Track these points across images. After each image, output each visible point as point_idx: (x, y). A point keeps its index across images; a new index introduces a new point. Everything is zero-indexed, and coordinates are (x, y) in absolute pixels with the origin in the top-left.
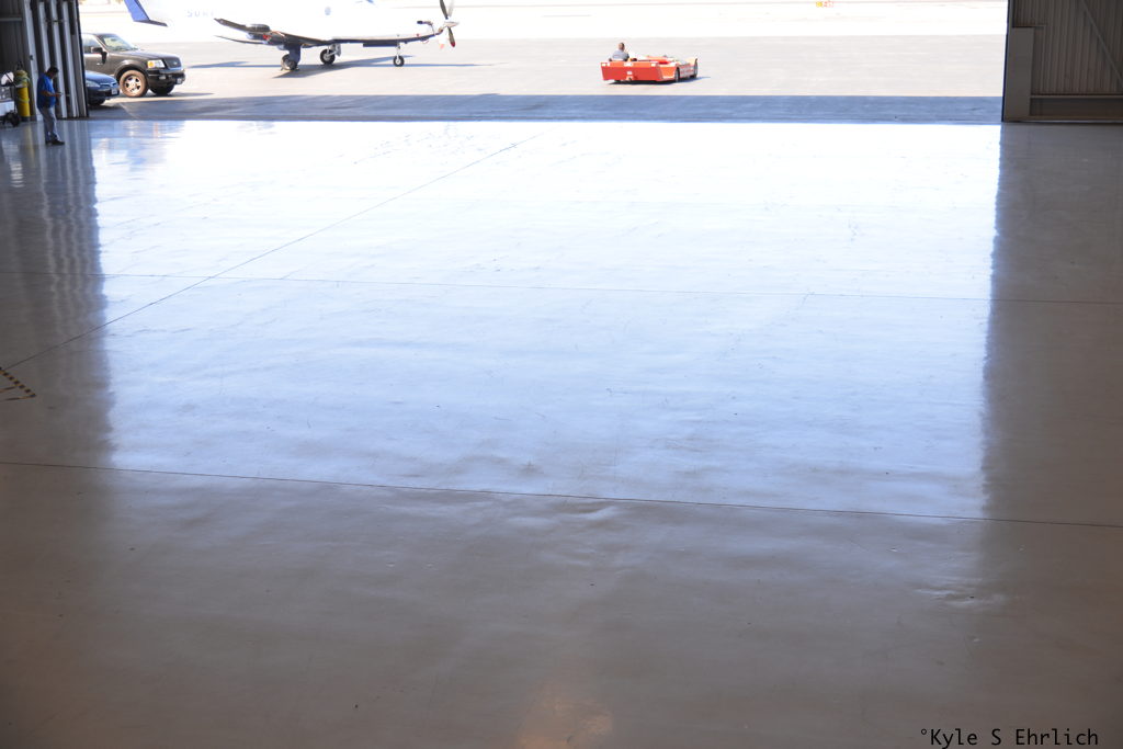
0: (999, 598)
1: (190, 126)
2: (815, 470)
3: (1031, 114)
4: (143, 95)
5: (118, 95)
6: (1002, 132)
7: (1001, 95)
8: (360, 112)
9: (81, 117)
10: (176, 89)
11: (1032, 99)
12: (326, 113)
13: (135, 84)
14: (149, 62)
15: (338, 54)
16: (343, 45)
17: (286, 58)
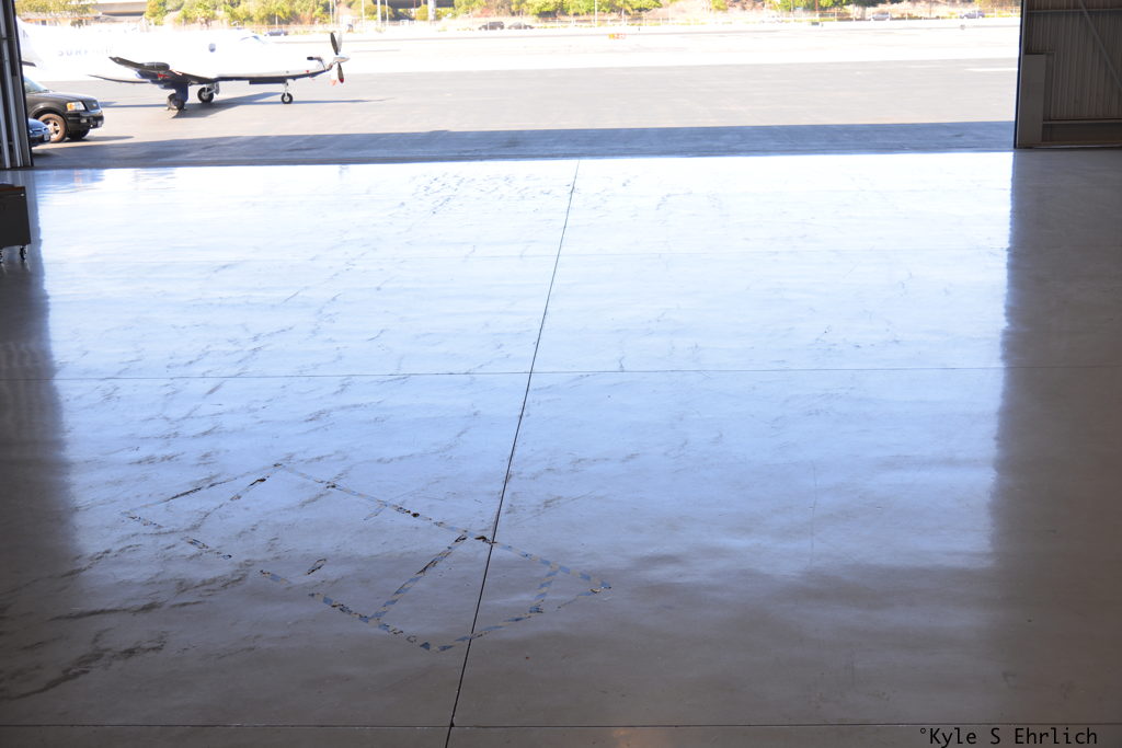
4: (63, 140)
6: (1015, 159)
9: (26, 167)
10: (92, 133)
13: (53, 128)
14: (68, 105)
15: (217, 92)
16: (221, 84)
17: (171, 97)
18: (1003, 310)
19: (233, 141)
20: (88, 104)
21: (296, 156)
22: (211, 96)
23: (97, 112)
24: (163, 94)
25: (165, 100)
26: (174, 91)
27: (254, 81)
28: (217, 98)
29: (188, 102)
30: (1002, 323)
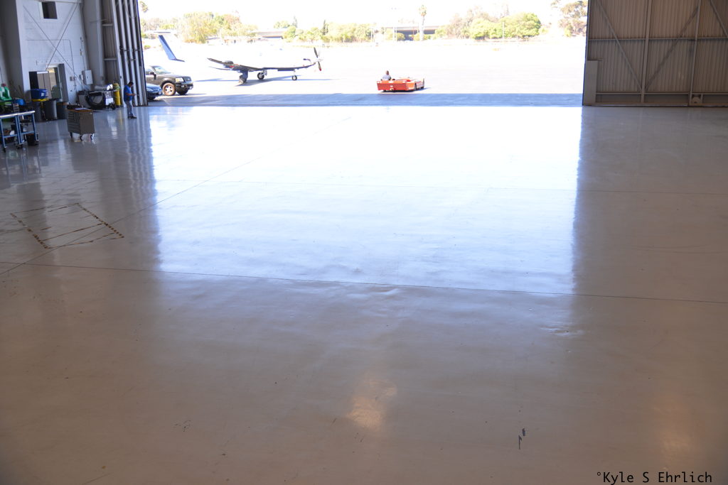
0: (580, 332)
1: (195, 109)
2: (492, 271)
3: (596, 102)
4: (173, 95)
5: (162, 94)
6: (583, 110)
7: (582, 92)
8: (276, 102)
9: (144, 105)
10: (189, 92)
11: (597, 95)
12: (260, 103)
13: (170, 89)
14: (176, 79)
15: (266, 74)
16: (268, 70)
17: (241, 77)
20: (186, 79)
22: (263, 76)
23: (190, 83)
24: (237, 74)
25: (238, 78)
26: (242, 74)
27: (280, 69)
28: (265, 77)
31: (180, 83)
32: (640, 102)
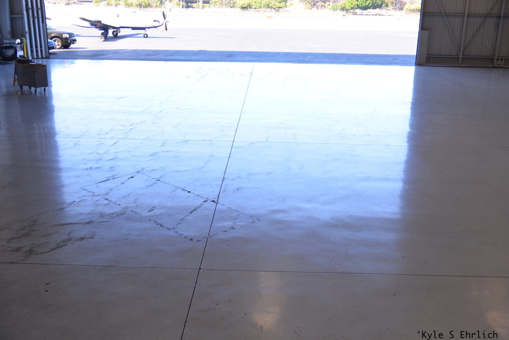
4: (61, 48)
6: (415, 69)
14: (63, 35)
15: (119, 32)
16: (121, 29)
17: (102, 34)
18: (408, 125)
19: (125, 51)
20: (71, 35)
21: (148, 57)
22: (117, 34)
23: (74, 38)
24: (99, 32)
25: (100, 35)
26: (103, 31)
27: (133, 28)
28: (119, 34)
29: (108, 36)
30: (408, 129)
31: (66, 39)
32: (458, 63)
